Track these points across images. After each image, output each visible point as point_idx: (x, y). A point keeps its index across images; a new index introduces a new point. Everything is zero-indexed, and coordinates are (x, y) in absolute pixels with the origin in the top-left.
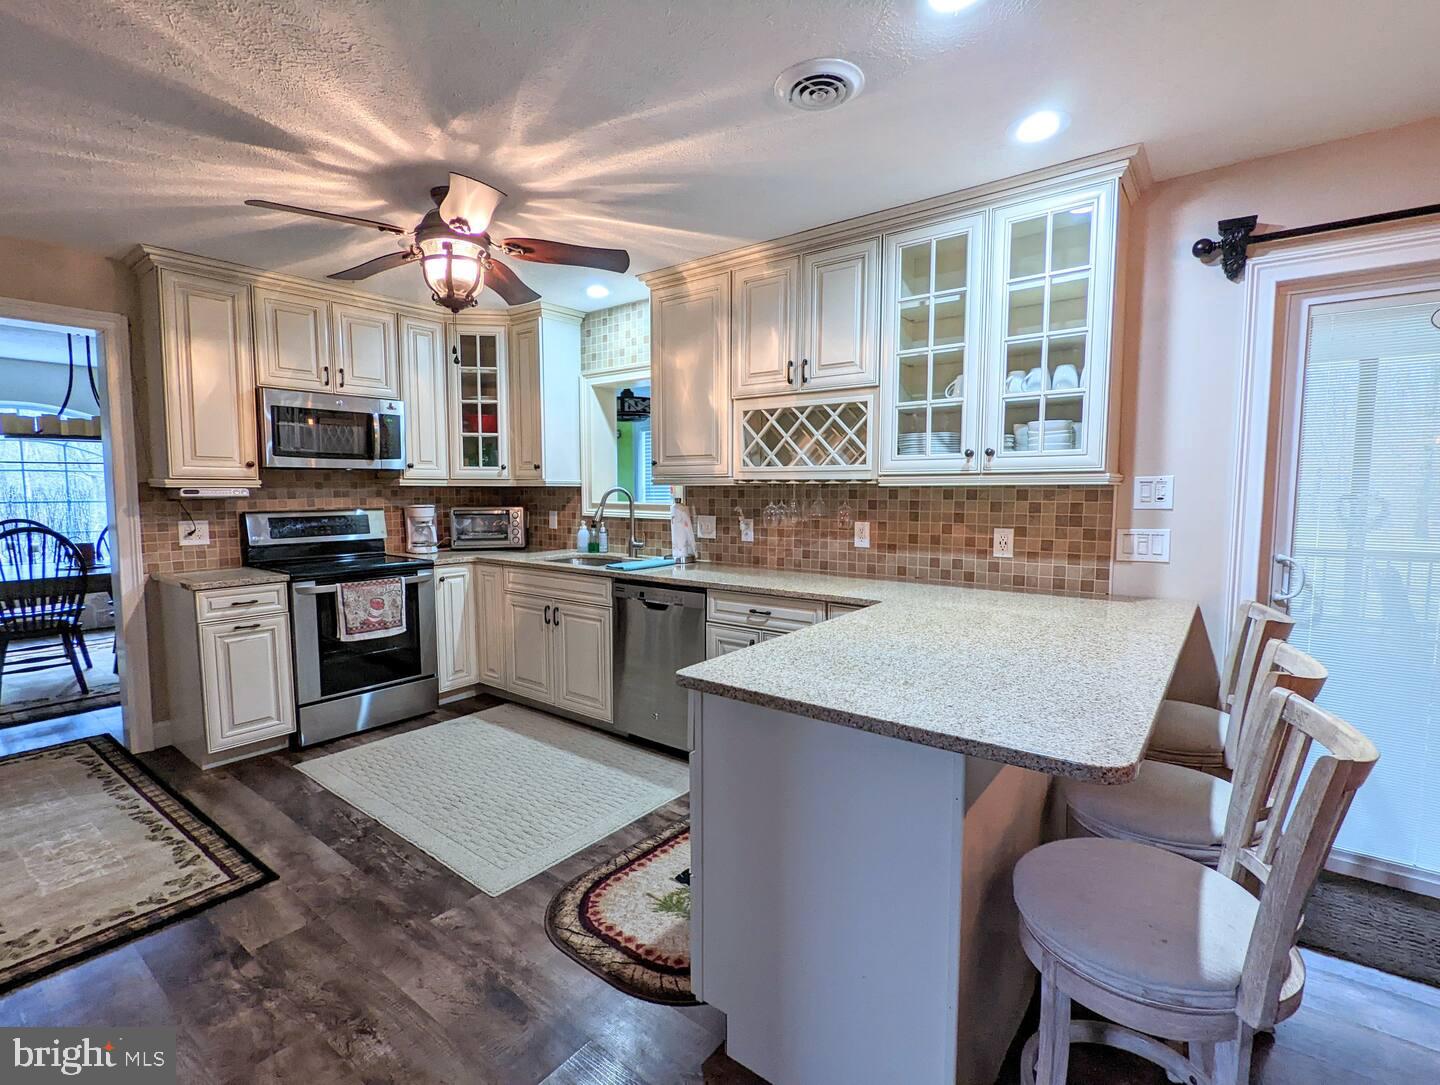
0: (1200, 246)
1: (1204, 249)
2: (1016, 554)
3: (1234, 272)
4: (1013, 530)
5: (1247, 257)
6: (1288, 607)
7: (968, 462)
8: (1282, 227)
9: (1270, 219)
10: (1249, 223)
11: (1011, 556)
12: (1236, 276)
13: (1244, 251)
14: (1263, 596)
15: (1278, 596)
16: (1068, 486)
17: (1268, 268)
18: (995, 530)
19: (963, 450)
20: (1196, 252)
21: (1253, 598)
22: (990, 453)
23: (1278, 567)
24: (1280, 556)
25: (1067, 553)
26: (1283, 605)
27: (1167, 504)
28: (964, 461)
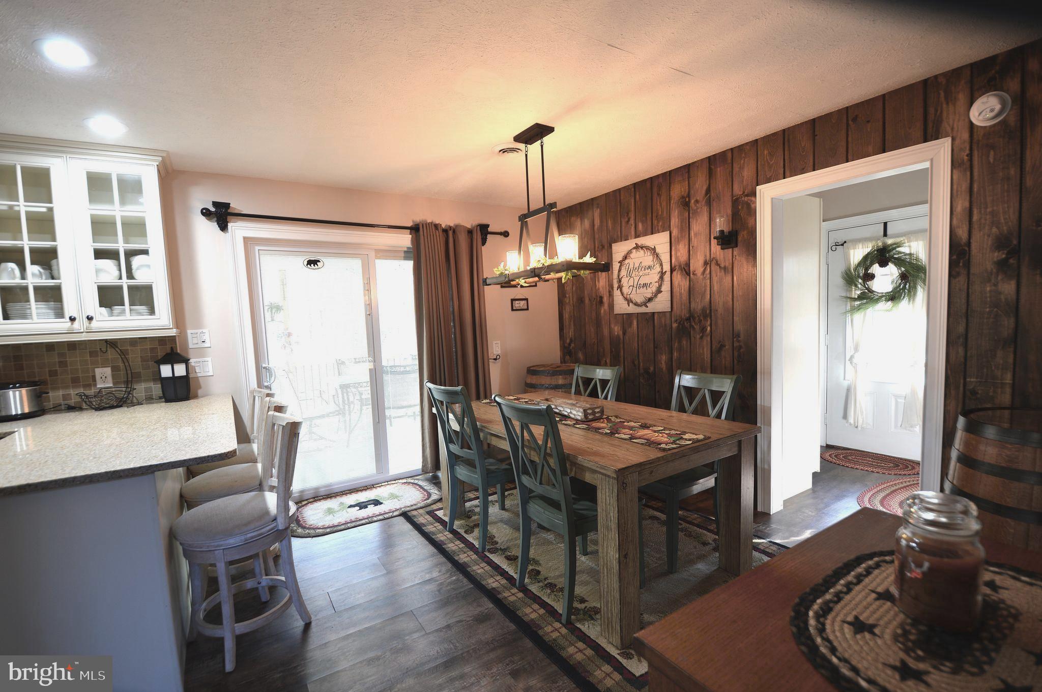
0: (204, 211)
1: (206, 213)
2: (114, 384)
3: (223, 227)
4: (110, 368)
5: (228, 222)
6: (271, 389)
7: (72, 324)
8: (242, 211)
9: (237, 205)
10: (227, 206)
11: (111, 385)
12: (224, 230)
13: (226, 219)
14: (260, 385)
15: (266, 384)
16: (146, 338)
17: (238, 229)
18: (96, 369)
19: (67, 316)
20: (203, 214)
21: (256, 386)
22: (90, 319)
23: (264, 370)
24: (264, 365)
25: (152, 378)
26: (269, 388)
27: (206, 345)
28: (69, 324)
